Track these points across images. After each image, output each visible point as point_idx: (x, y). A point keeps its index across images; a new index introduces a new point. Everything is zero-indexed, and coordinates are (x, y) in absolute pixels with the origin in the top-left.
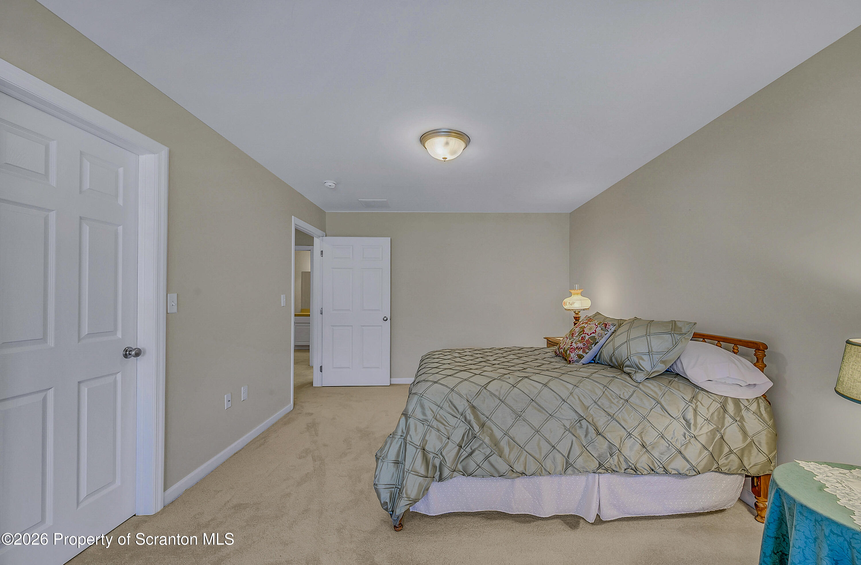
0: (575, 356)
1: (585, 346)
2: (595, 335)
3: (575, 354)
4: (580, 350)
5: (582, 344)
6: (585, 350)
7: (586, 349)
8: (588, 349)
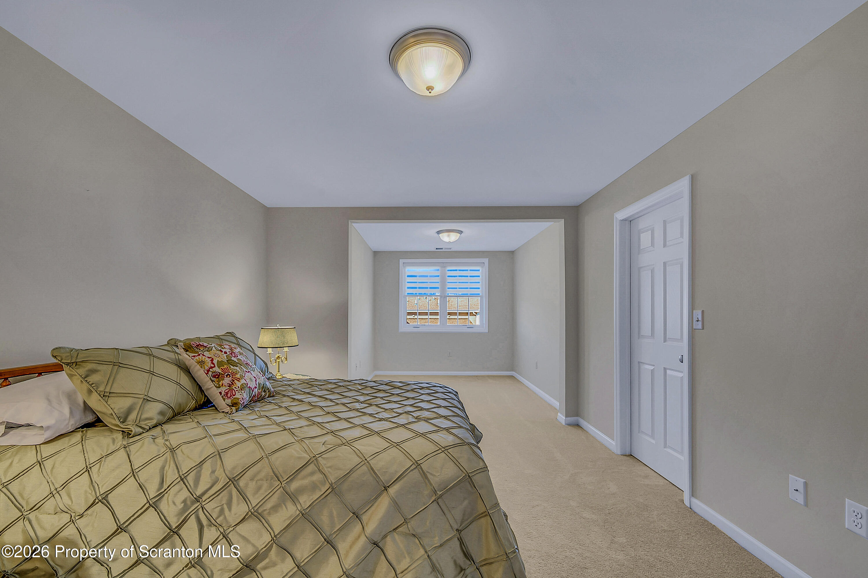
0: (242, 392)
1: (231, 376)
2: (217, 360)
3: (239, 391)
4: (235, 384)
5: (226, 378)
6: (236, 378)
7: (235, 376)
8: (236, 374)
